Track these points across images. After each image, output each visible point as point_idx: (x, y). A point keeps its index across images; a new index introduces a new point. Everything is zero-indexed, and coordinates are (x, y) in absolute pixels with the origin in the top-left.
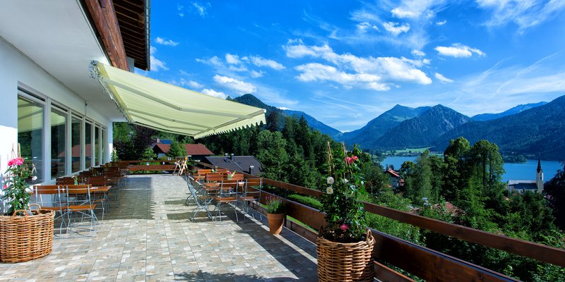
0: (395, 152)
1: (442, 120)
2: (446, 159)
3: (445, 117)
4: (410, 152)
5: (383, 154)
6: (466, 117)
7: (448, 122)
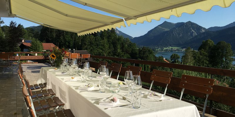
0: (163, 49)
1: (191, 30)
2: (200, 53)
3: (192, 28)
4: (172, 49)
5: (157, 50)
6: (204, 29)
7: (194, 31)
